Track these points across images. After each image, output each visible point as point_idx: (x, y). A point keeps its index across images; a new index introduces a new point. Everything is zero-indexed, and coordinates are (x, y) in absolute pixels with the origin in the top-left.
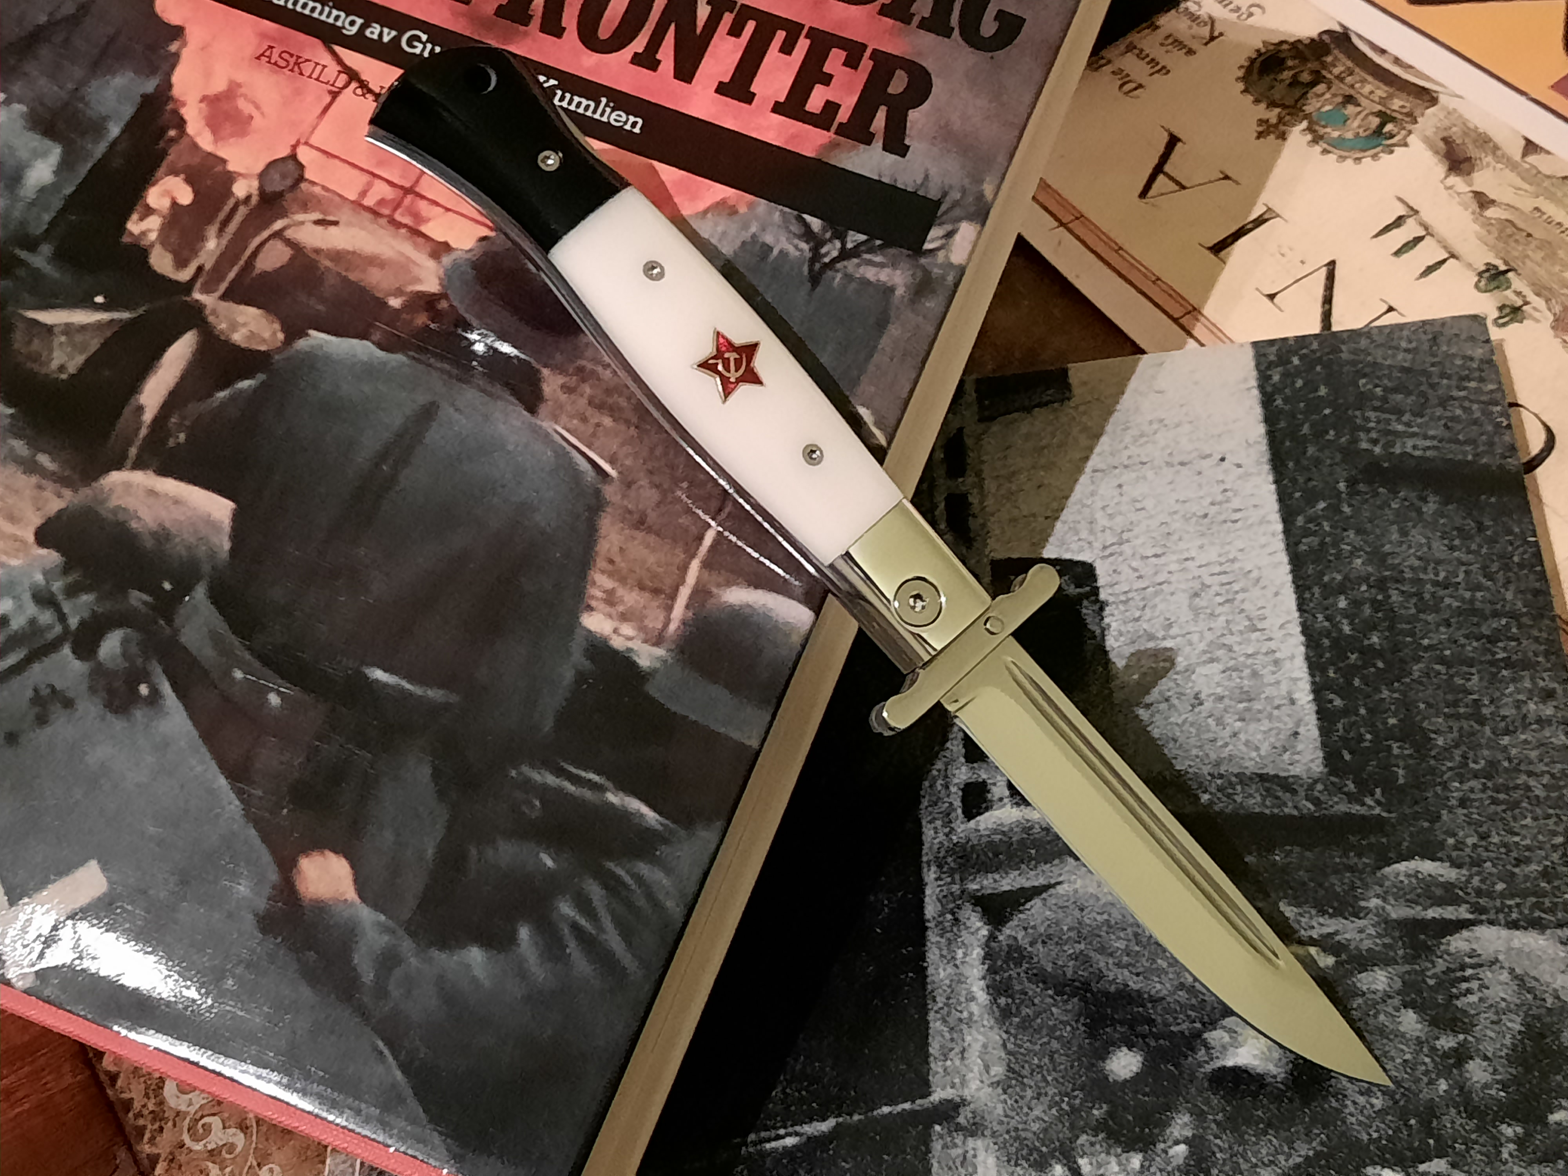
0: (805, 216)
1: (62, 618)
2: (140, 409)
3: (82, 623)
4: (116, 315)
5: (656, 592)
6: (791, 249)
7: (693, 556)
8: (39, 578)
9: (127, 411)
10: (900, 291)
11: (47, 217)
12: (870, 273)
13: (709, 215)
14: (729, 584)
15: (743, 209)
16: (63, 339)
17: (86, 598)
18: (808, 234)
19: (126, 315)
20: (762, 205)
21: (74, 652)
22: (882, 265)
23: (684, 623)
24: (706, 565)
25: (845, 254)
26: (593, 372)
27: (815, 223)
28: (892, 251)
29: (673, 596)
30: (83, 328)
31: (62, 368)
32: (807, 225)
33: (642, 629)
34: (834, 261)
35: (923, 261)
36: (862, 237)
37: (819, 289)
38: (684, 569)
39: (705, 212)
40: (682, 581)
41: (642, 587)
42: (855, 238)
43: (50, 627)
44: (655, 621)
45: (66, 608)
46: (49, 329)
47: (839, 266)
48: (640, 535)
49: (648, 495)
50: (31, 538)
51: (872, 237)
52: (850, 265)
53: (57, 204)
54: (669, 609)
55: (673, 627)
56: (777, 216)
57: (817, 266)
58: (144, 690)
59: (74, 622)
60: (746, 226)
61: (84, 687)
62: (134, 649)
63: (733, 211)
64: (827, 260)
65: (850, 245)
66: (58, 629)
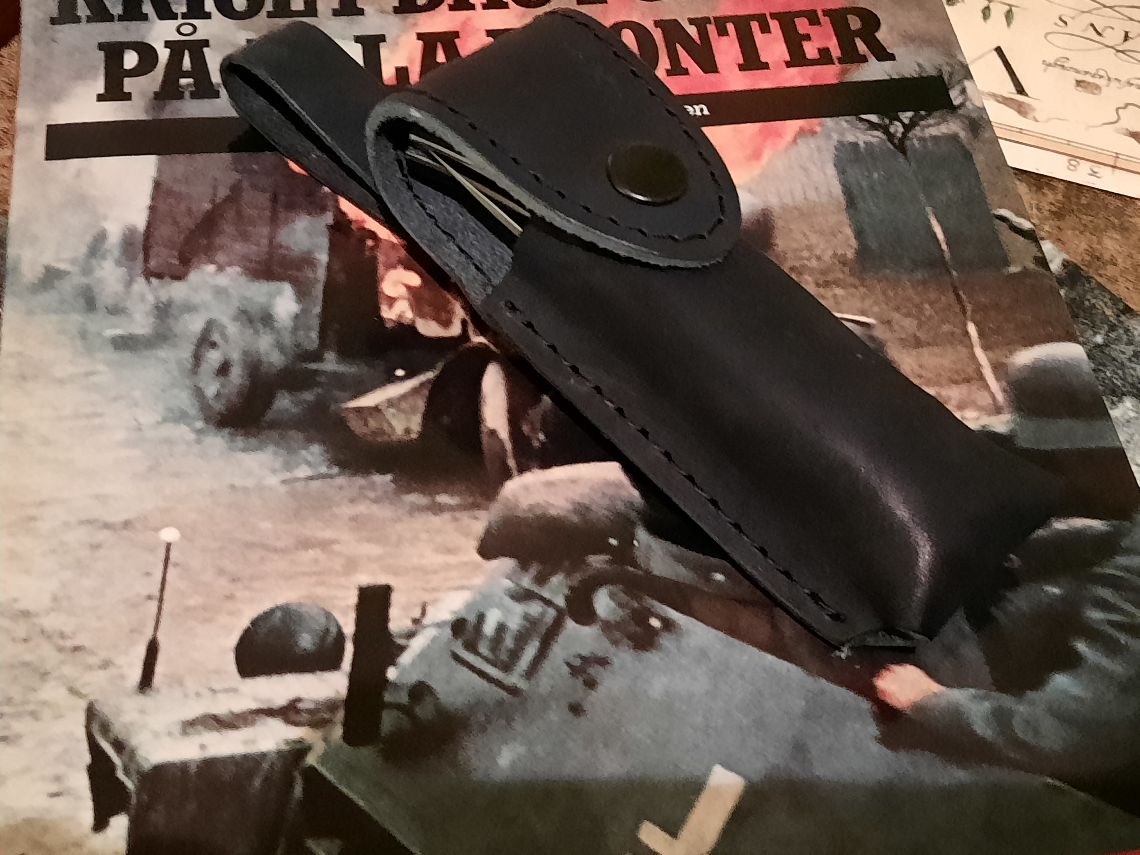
0: (864, 116)
1: (548, 603)
2: (493, 433)
3: (567, 599)
4: (423, 378)
5: (967, 380)
6: (869, 139)
7: (971, 346)
8: (508, 583)
9: (485, 439)
10: (962, 134)
11: (314, 335)
12: (934, 131)
13: (798, 141)
14: (1011, 352)
15: (818, 129)
16: (392, 410)
17: (557, 580)
18: (873, 126)
19: (430, 375)
20: (829, 122)
21: (577, 622)
22: (938, 124)
23: (1004, 391)
24: (986, 348)
25: (908, 128)
26: (803, 266)
27: (873, 118)
28: (937, 114)
29: (981, 377)
30: (404, 397)
31: (407, 431)
32: (868, 121)
33: (980, 409)
34: (904, 134)
35: (960, 112)
36: (910, 114)
37: (909, 153)
38: (973, 357)
39: (795, 141)
40: (978, 366)
41: (956, 382)
42: (906, 116)
43: (543, 614)
44: (984, 399)
45: (547, 595)
46: (376, 409)
47: (910, 135)
48: (925, 351)
49: (909, 324)
50: (478, 558)
51: (916, 110)
52: (917, 131)
53: (315, 323)
54: (987, 387)
55: (1000, 397)
56: (844, 124)
57: (896, 141)
58: (655, 623)
59: (560, 601)
60: (829, 137)
61: (607, 644)
62: (623, 597)
63: (813, 133)
64: (899, 135)
65: (906, 121)
66: (551, 613)
